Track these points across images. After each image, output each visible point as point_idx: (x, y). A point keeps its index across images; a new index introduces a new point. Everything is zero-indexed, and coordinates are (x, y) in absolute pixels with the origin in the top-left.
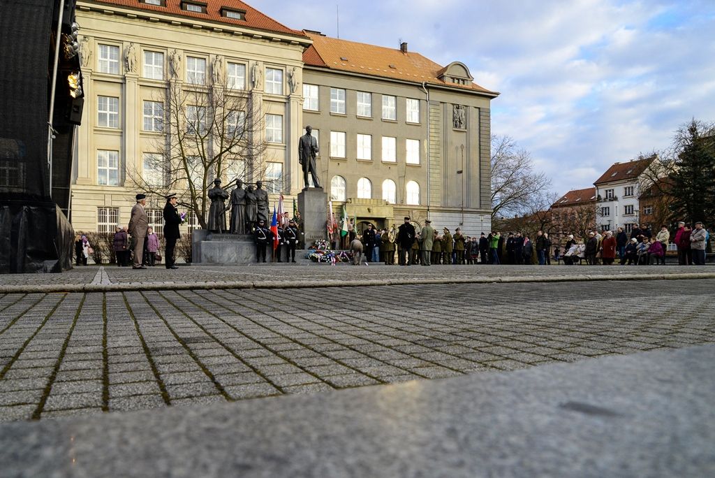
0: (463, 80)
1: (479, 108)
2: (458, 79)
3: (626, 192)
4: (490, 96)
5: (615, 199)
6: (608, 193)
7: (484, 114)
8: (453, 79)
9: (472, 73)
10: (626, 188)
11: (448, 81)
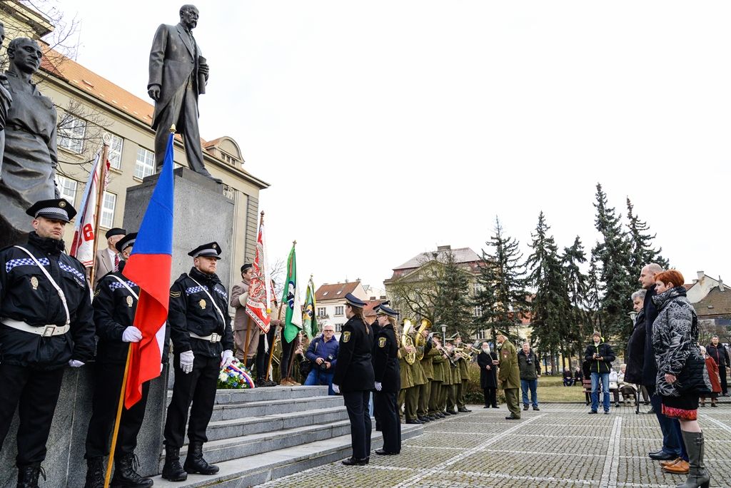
0: (234, 160)
1: (248, 196)
2: (229, 157)
3: (336, 311)
4: (260, 186)
5: (327, 317)
6: (321, 310)
7: (253, 203)
8: (223, 154)
9: (244, 154)
10: (337, 307)
11: (218, 155)
